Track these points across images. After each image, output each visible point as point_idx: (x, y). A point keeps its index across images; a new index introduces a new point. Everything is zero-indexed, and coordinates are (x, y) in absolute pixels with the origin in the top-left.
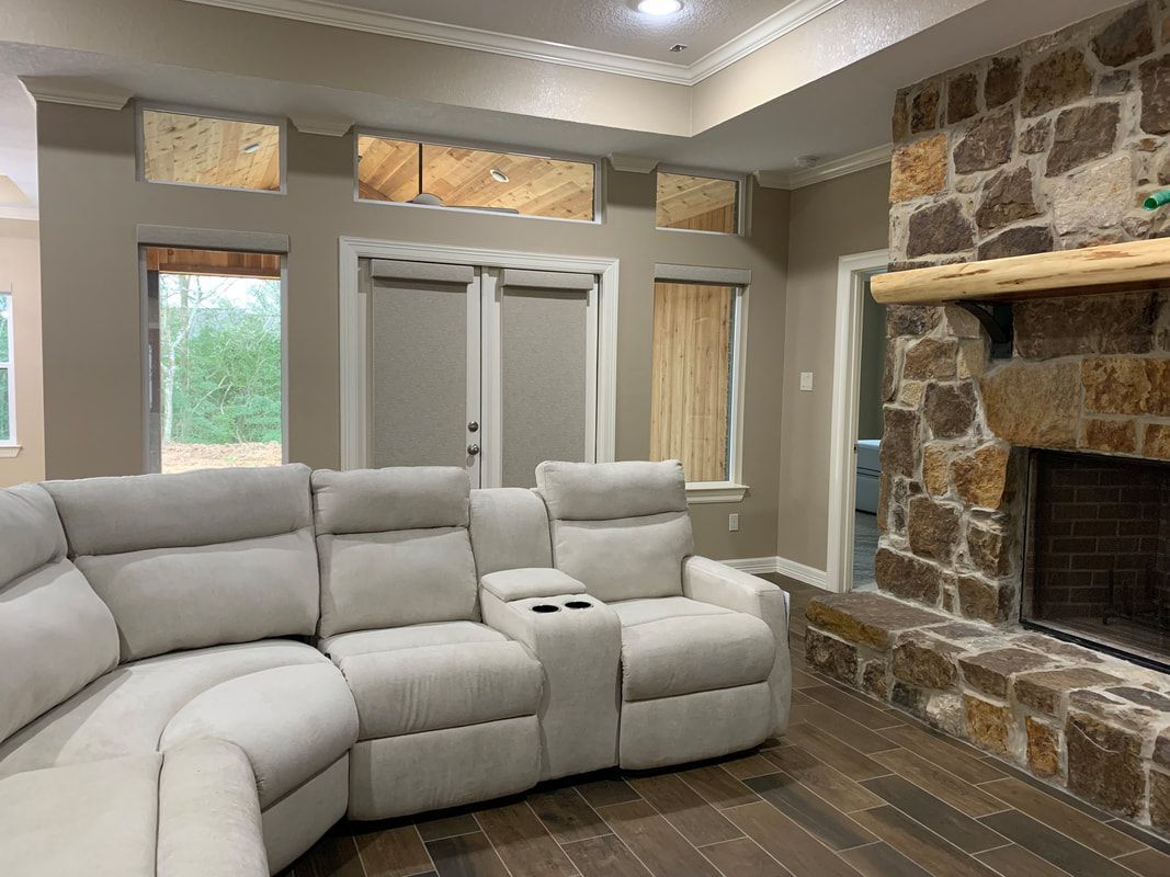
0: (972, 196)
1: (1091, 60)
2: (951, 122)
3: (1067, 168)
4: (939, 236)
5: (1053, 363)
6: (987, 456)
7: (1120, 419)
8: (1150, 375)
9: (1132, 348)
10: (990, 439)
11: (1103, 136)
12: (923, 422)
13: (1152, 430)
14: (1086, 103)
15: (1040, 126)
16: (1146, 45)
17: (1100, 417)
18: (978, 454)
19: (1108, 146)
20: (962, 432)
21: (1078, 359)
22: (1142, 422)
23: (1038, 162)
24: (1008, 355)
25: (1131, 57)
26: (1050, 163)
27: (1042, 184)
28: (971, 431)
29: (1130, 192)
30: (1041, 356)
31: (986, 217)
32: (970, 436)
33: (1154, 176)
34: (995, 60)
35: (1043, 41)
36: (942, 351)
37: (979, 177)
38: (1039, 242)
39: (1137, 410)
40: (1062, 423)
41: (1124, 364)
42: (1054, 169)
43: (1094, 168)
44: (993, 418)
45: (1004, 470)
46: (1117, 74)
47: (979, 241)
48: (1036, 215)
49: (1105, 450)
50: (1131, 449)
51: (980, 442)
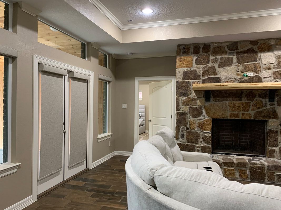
0: (200, 69)
1: (226, 48)
2: (194, 54)
3: (223, 67)
4: (191, 76)
5: (222, 102)
6: (207, 121)
7: (237, 112)
8: (242, 105)
9: (239, 100)
10: (207, 118)
11: (230, 63)
12: (189, 115)
13: (243, 114)
14: (226, 56)
15: (216, 58)
16: (237, 49)
17: (233, 112)
18: (204, 121)
19: (231, 65)
20: (200, 116)
21: (228, 102)
22: (241, 113)
23: (216, 65)
24: (209, 101)
25: (234, 50)
26: (219, 66)
27: (218, 70)
28: (202, 116)
29: (235, 73)
30: (219, 101)
31: (204, 74)
32: (202, 117)
33: (239, 71)
34: (204, 44)
35: (216, 43)
36: (193, 100)
37: (201, 66)
38: (218, 80)
39: (240, 111)
40: (224, 113)
41: (237, 103)
42: (219, 67)
43: (229, 68)
44: (208, 113)
45: (211, 123)
46: (232, 53)
47: (202, 78)
48: (217, 75)
49: (234, 118)
50: (239, 118)
51: (205, 118)
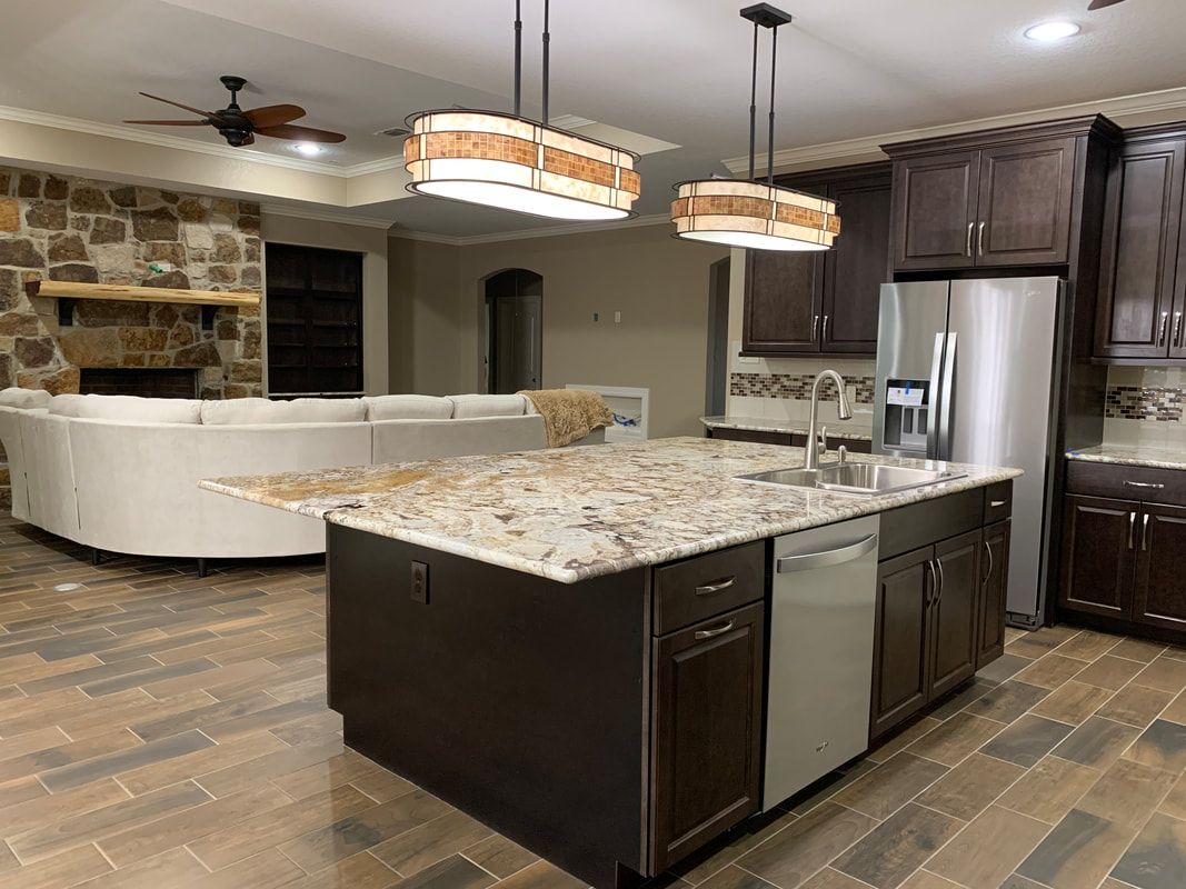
0: (42, 241)
1: (107, 197)
2: (21, 195)
3: (102, 243)
4: (18, 256)
5: (102, 329)
6: (66, 374)
7: (139, 353)
8: (151, 335)
9: (142, 325)
10: (66, 366)
11: (119, 234)
12: (14, 360)
13: (152, 357)
14: (111, 217)
15: (83, 218)
16: (134, 204)
17: (129, 352)
18: (60, 374)
19: (122, 239)
20: (47, 363)
21: (117, 329)
22: (148, 354)
23: (85, 236)
24: (71, 324)
25: (128, 206)
26: (91, 238)
27: (89, 248)
28: (51, 363)
29: (132, 261)
30: (95, 325)
31: (54, 254)
32: (51, 365)
33: (141, 256)
34: (51, 176)
35: (80, 179)
36: (25, 320)
37: (45, 232)
38: (90, 275)
39: (146, 350)
40: (111, 356)
41: (139, 331)
42: (93, 240)
43: (116, 247)
44: (67, 355)
45: (78, 381)
46: (122, 211)
47: (49, 265)
48: (87, 260)
49: (131, 366)
50: (143, 365)
51: (60, 368)
